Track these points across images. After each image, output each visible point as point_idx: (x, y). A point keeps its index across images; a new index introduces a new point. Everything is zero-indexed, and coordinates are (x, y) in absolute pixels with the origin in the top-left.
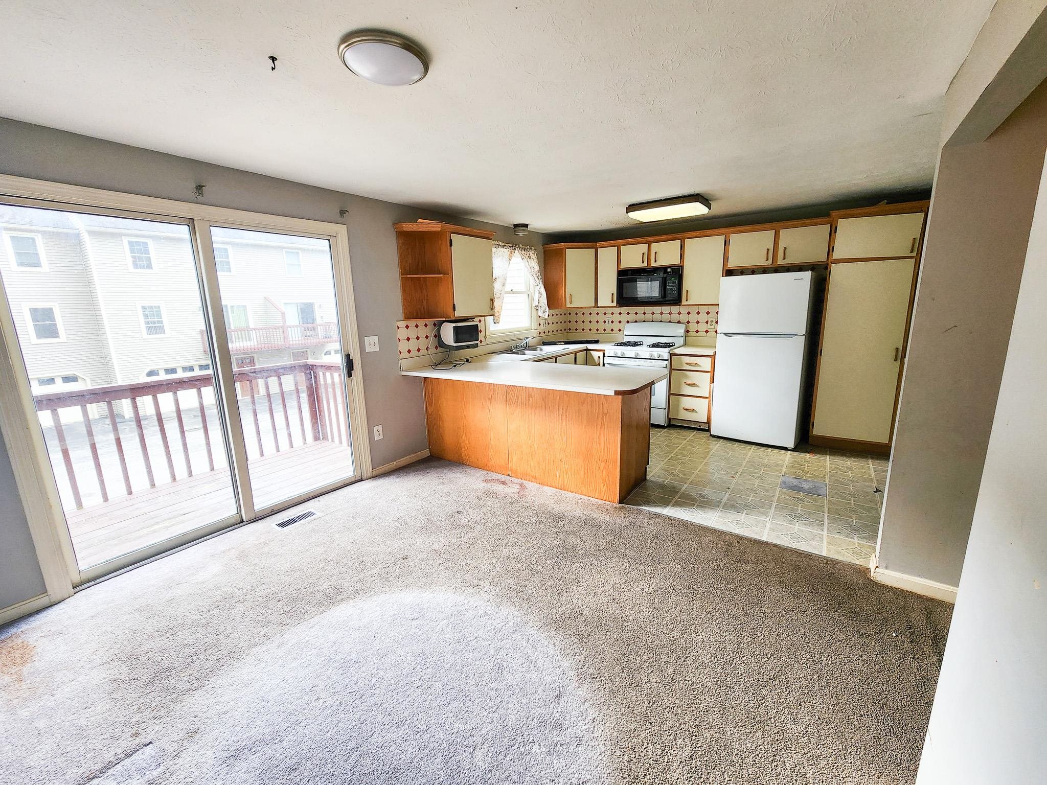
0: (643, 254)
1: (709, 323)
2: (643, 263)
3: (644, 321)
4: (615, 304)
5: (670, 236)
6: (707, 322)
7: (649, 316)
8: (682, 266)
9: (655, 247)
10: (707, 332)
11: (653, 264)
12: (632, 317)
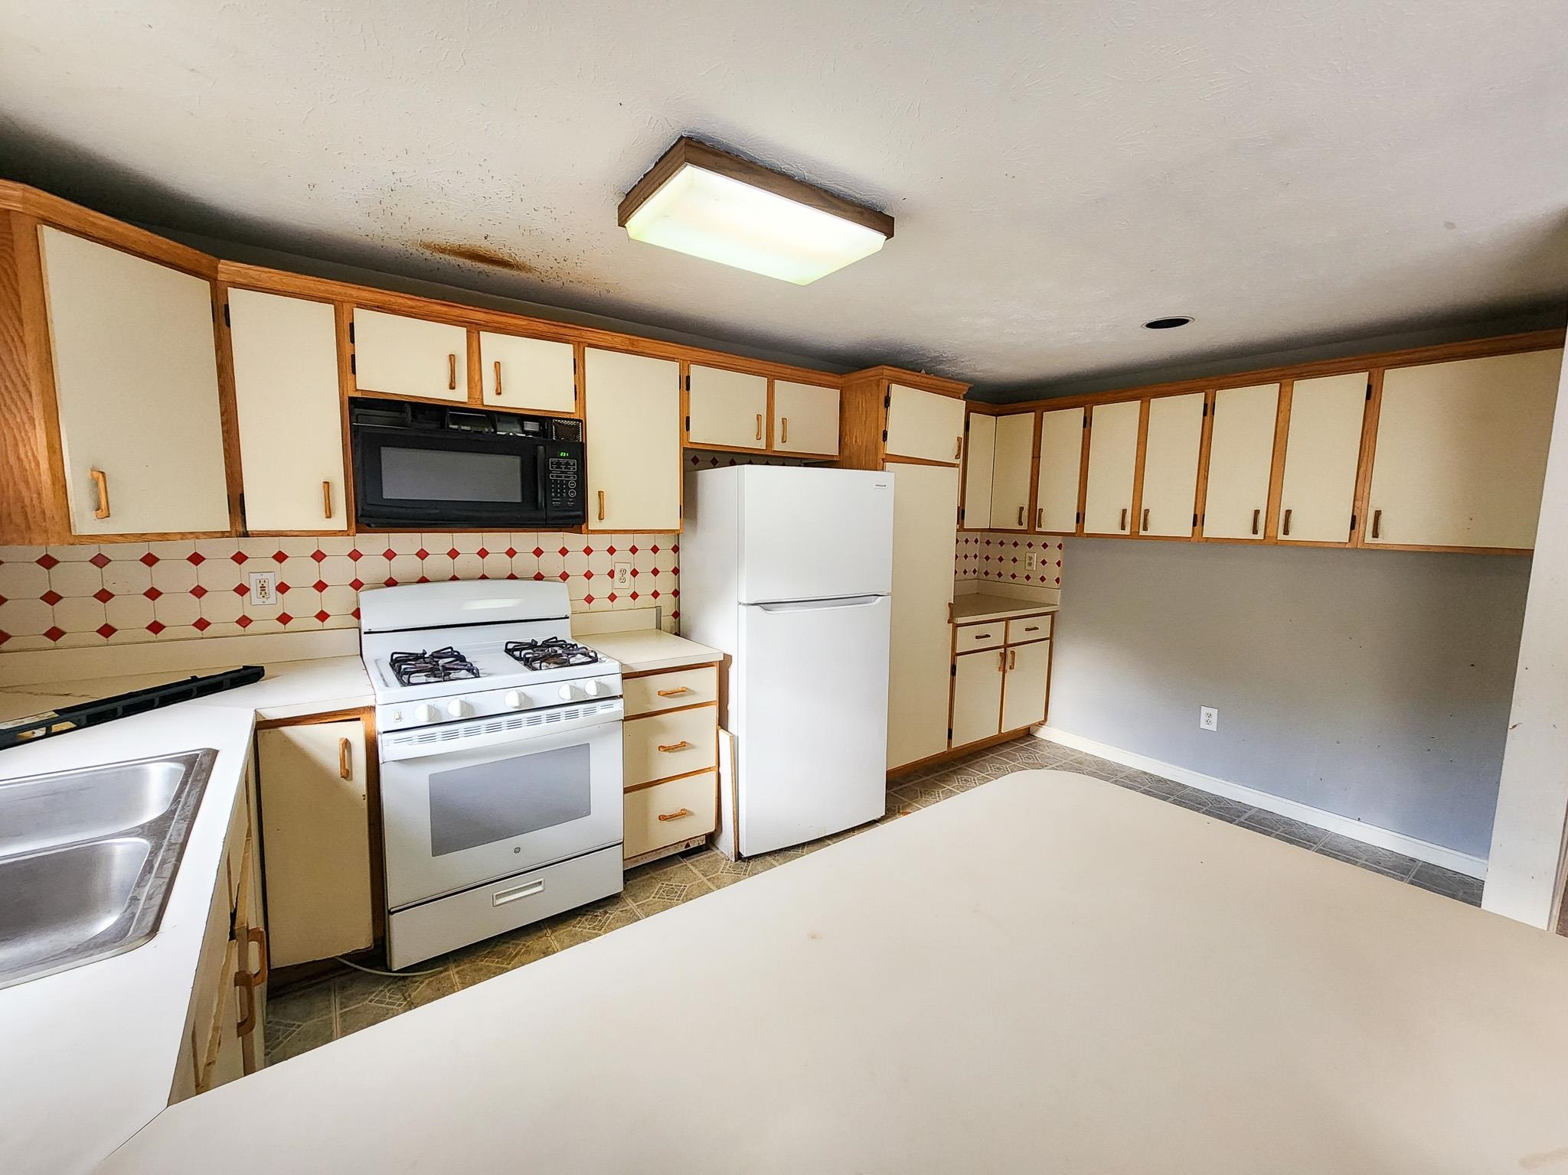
0: (452, 358)
1: (617, 575)
2: (452, 387)
3: (454, 578)
4: (340, 521)
5: (541, 326)
6: (611, 574)
7: (437, 562)
8: (580, 421)
9: (492, 344)
10: (612, 597)
11: (491, 400)
12: (372, 567)
